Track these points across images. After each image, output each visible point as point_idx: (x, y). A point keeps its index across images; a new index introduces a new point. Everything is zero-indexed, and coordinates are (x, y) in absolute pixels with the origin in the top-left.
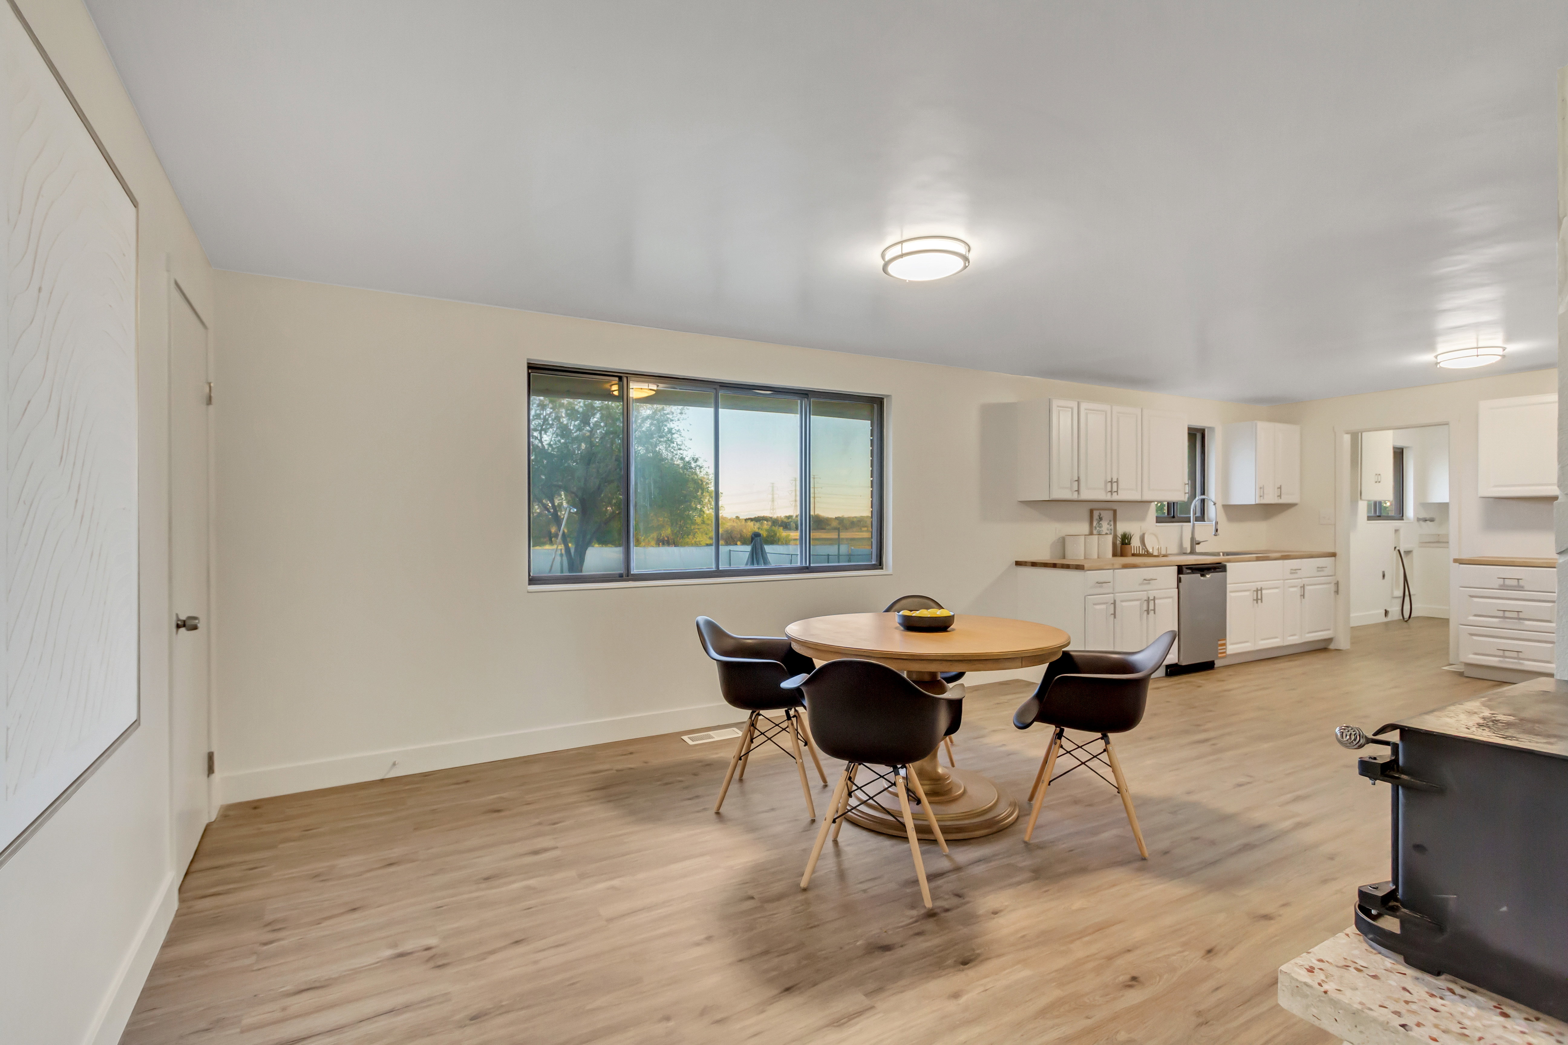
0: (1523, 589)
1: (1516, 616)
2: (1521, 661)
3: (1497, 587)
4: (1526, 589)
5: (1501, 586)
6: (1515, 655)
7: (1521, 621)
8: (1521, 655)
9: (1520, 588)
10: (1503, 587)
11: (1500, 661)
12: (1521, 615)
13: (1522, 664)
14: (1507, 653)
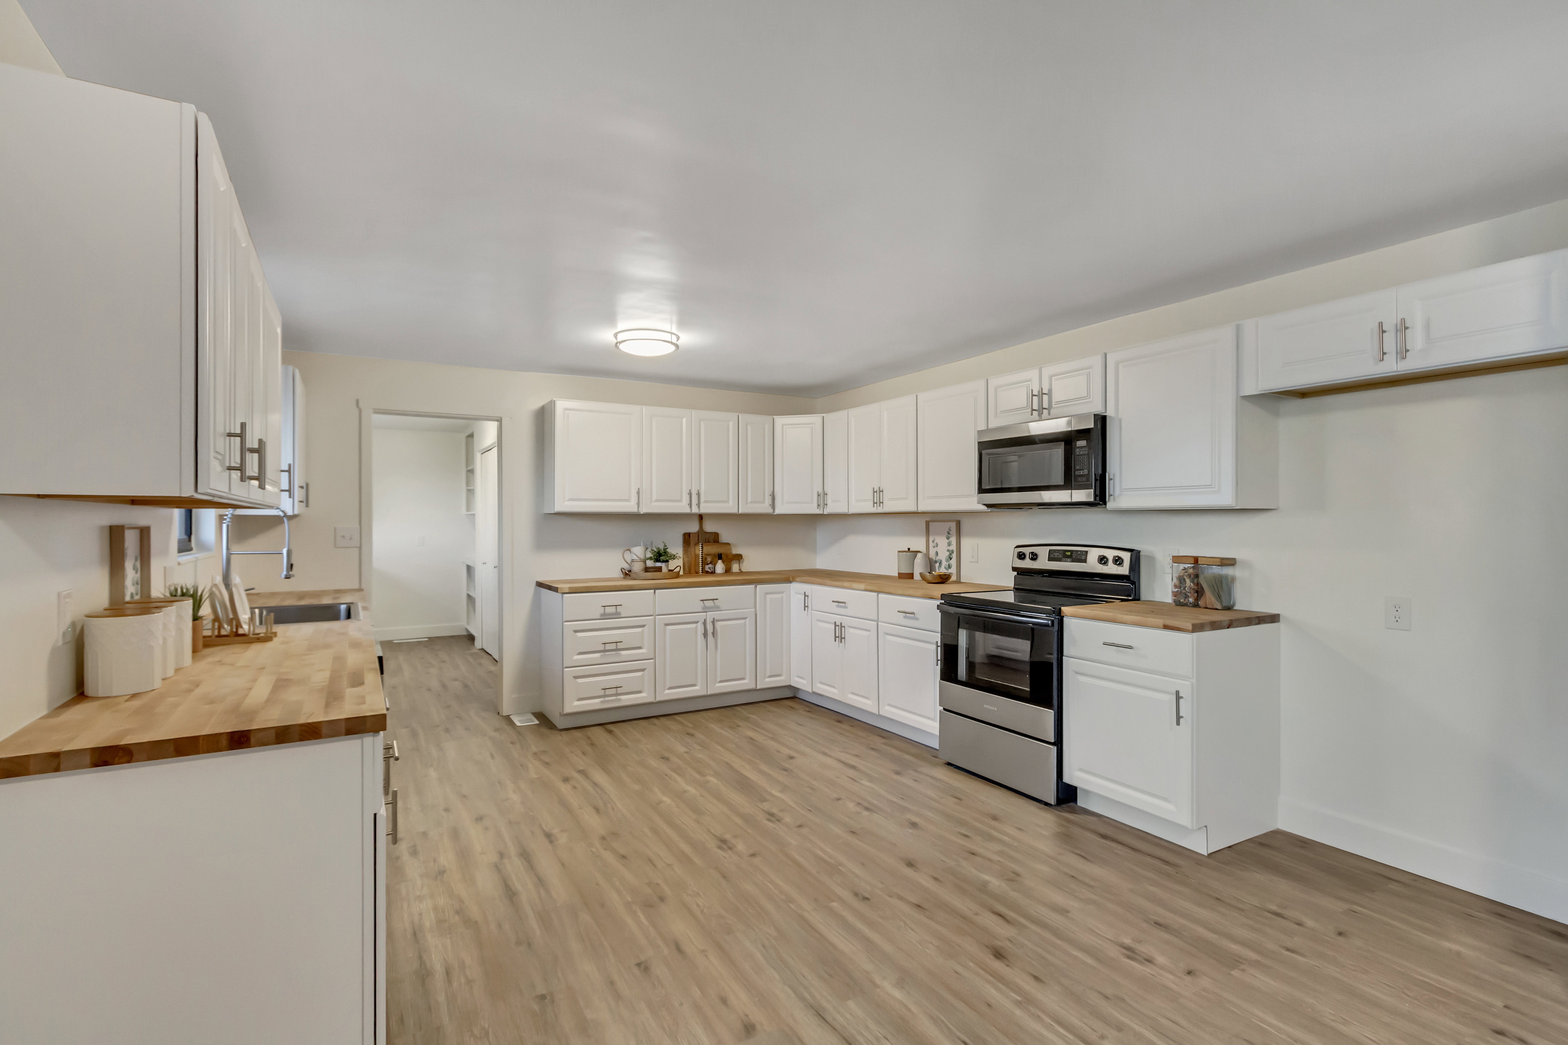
0: (619, 616)
1: (615, 648)
2: (619, 697)
3: (598, 617)
4: (623, 615)
5: (602, 615)
6: (613, 691)
7: (618, 652)
8: (620, 690)
9: (617, 615)
10: (604, 616)
11: (602, 702)
12: (620, 646)
13: (620, 700)
14: (608, 692)
